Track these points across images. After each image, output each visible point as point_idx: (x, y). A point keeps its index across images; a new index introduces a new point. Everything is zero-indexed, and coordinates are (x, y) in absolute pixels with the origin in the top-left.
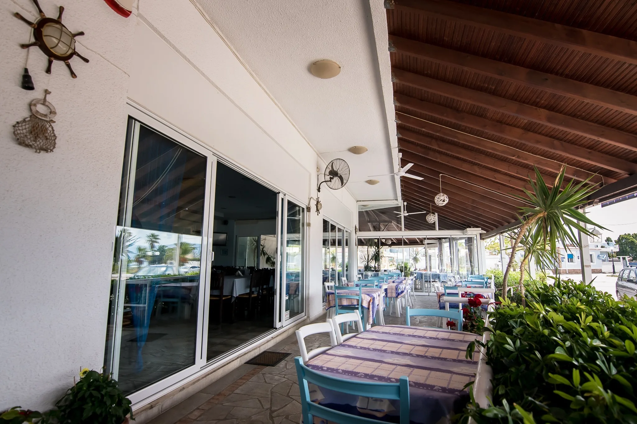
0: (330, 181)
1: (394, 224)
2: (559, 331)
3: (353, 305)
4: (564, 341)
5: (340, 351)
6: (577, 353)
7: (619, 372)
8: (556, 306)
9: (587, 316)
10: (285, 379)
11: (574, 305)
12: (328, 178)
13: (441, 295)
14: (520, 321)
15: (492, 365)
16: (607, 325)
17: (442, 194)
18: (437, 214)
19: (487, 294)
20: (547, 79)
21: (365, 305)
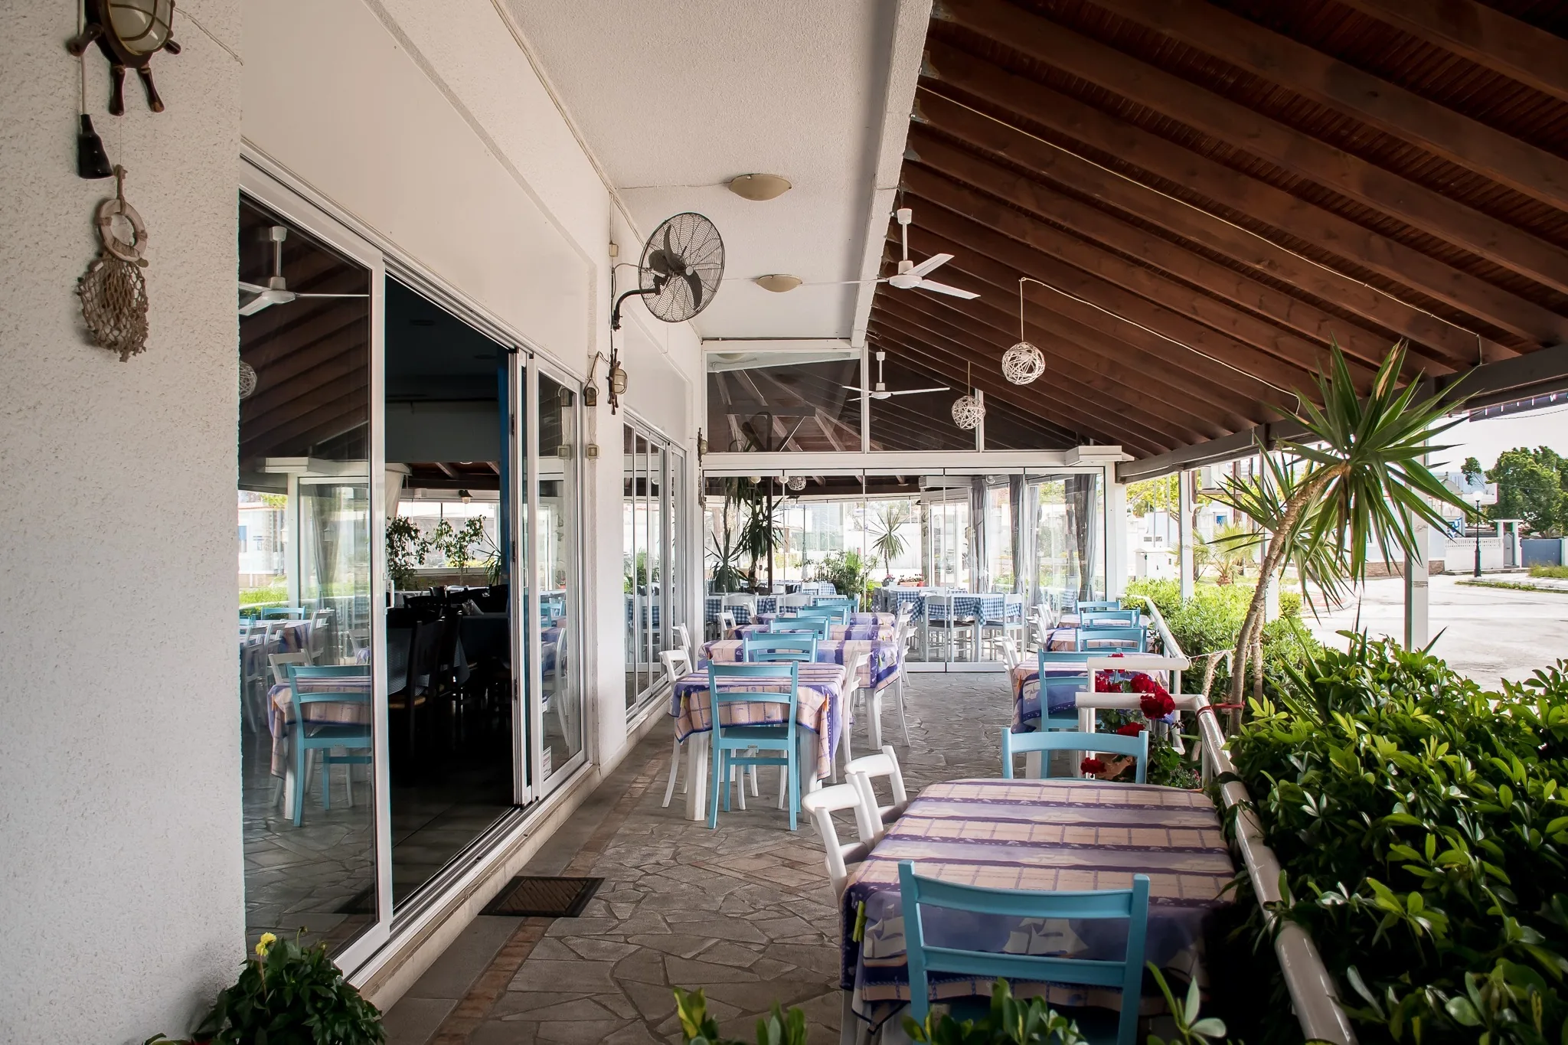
0: (657, 291)
1: (822, 420)
2: (1390, 773)
3: (768, 723)
4: (1405, 793)
5: (903, 851)
6: (1425, 811)
7: (1487, 836)
8: (1366, 714)
9: (1440, 743)
10: (632, 948)
11: (1407, 714)
12: (648, 283)
13: (1027, 680)
14: (1310, 757)
15: (1274, 845)
16: (1470, 758)
17: (1025, 346)
18: (981, 393)
19: (1157, 672)
20: (1376, 95)
21: (808, 720)
